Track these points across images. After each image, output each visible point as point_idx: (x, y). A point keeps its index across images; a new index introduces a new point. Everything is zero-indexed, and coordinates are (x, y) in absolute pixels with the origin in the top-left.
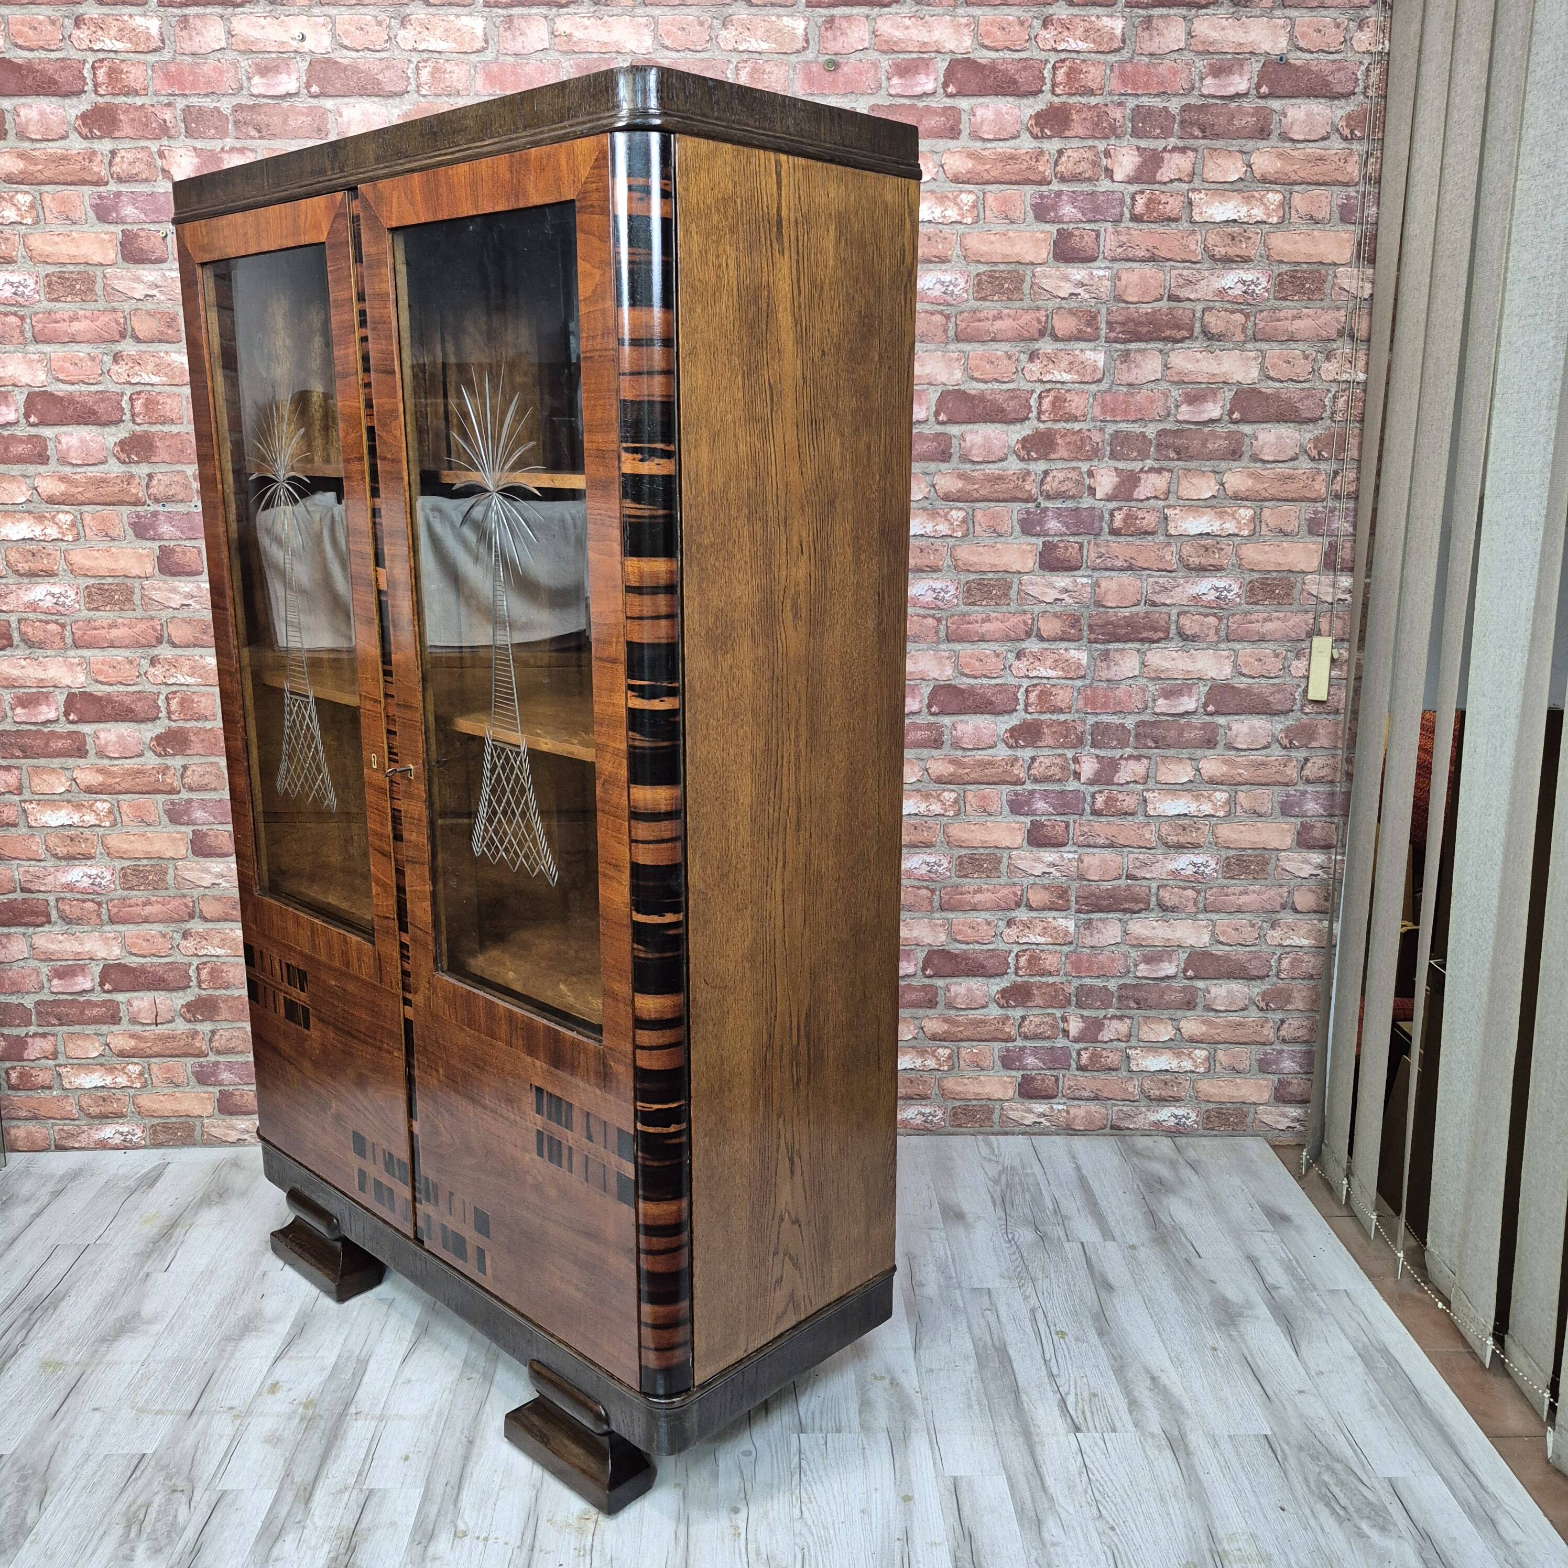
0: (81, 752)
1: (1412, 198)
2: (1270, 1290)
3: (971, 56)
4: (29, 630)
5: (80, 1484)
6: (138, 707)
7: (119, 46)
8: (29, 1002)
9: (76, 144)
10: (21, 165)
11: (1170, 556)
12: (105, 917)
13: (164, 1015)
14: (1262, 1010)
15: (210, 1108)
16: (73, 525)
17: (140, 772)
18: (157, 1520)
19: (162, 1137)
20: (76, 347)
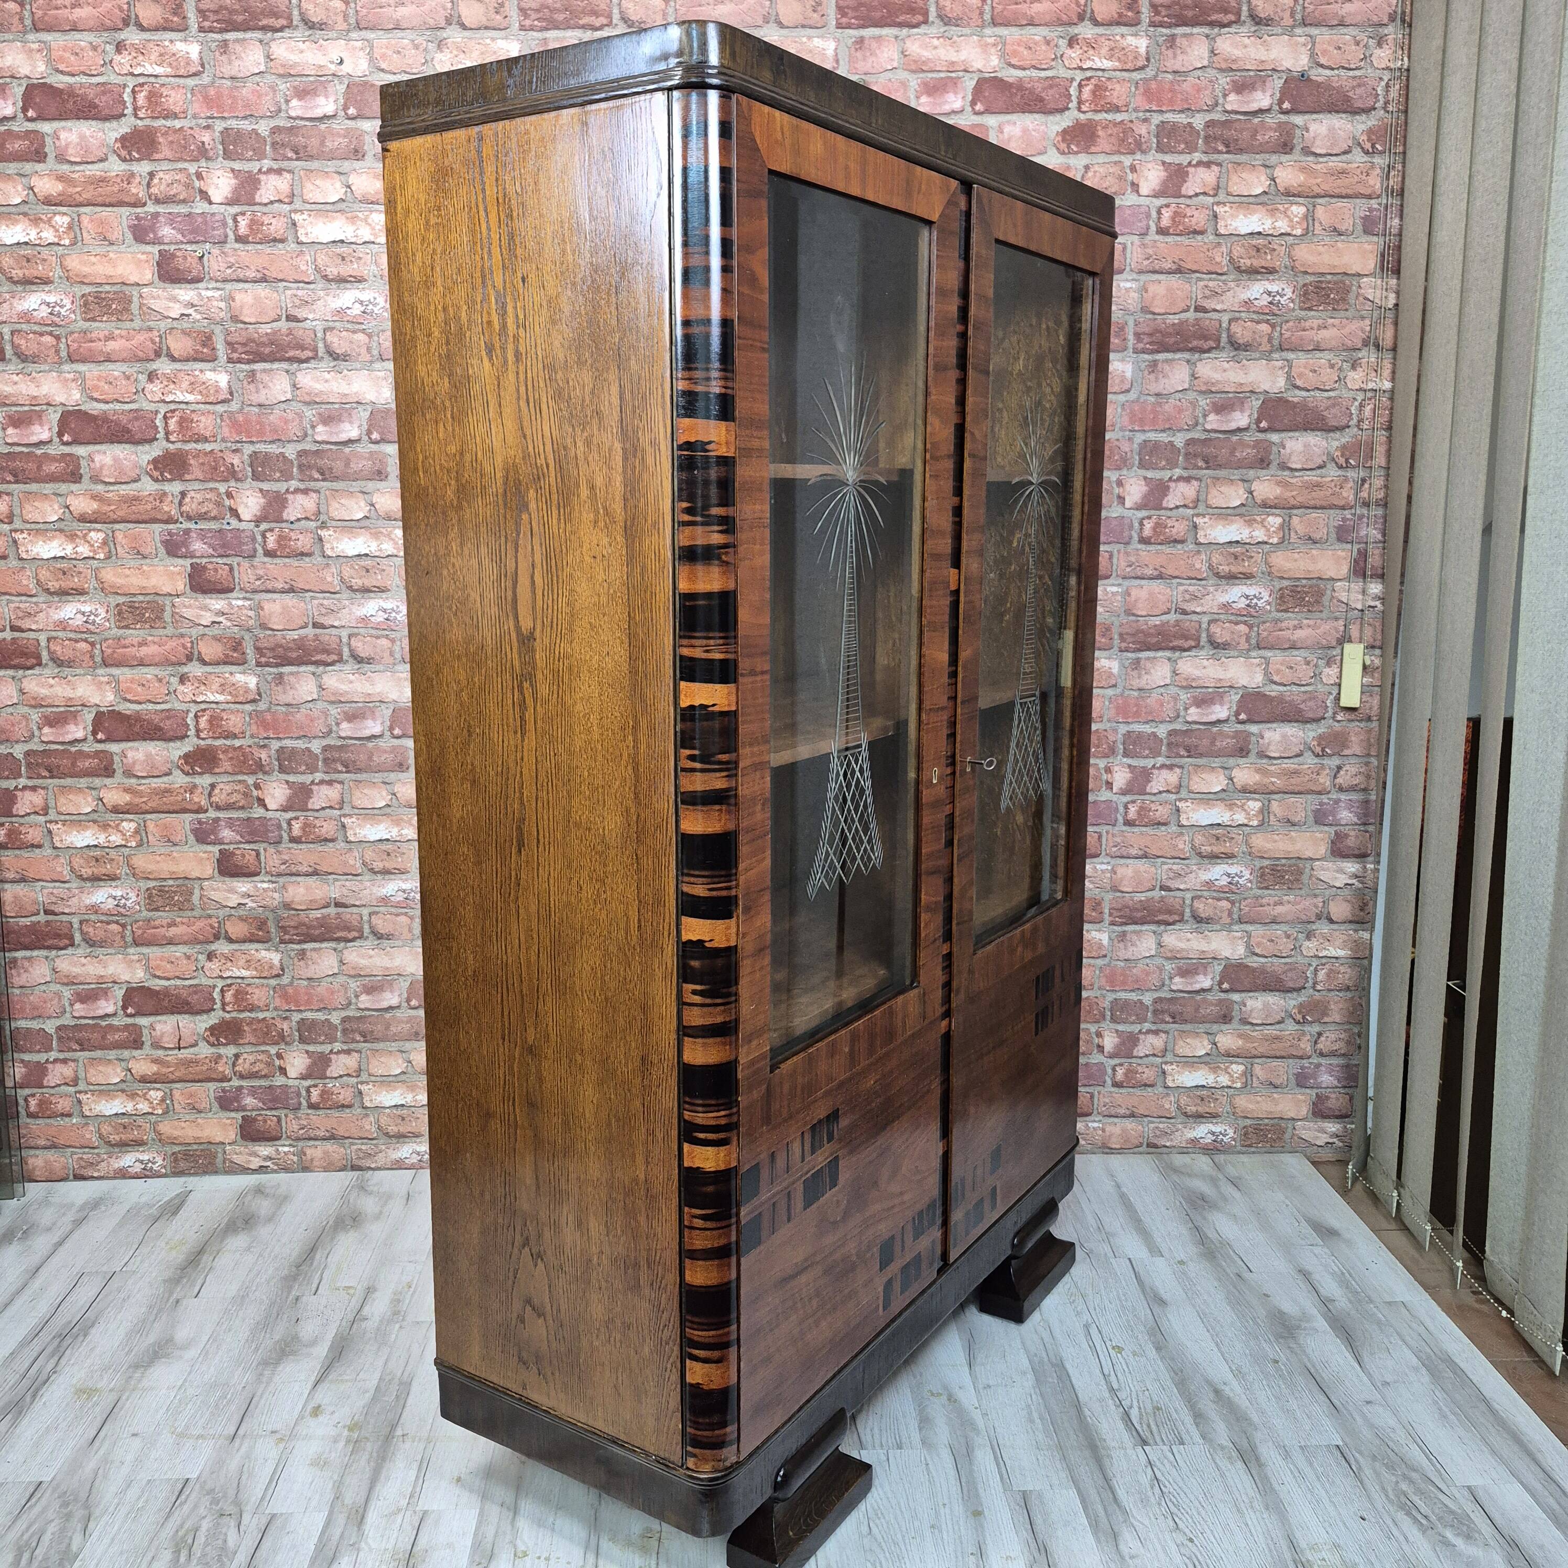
0: (108, 771)
1: (1439, 207)
2: (1325, 1303)
3: (999, 75)
4: (58, 648)
5: (124, 1510)
6: (167, 725)
7: (159, 70)
8: (50, 1027)
9: (115, 167)
10: (60, 187)
11: (1200, 564)
12: (129, 939)
13: (187, 1039)
14: (1298, 1023)
15: (232, 1134)
16: (105, 543)
17: (167, 791)
18: (206, 1544)
19: (182, 1165)
20: (111, 366)
